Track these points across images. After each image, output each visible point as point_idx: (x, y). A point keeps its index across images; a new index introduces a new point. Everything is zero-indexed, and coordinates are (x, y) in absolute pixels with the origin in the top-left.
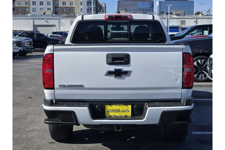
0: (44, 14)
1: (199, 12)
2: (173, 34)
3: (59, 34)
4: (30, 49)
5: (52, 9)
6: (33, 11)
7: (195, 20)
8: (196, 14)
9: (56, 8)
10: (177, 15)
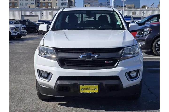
0: (30, 7)
1: (145, 6)
2: (129, 22)
3: (43, 22)
4: (25, 33)
5: (35, 3)
6: (21, 5)
7: (143, 11)
8: (142, 7)
9: (38, 3)
10: (129, 8)
